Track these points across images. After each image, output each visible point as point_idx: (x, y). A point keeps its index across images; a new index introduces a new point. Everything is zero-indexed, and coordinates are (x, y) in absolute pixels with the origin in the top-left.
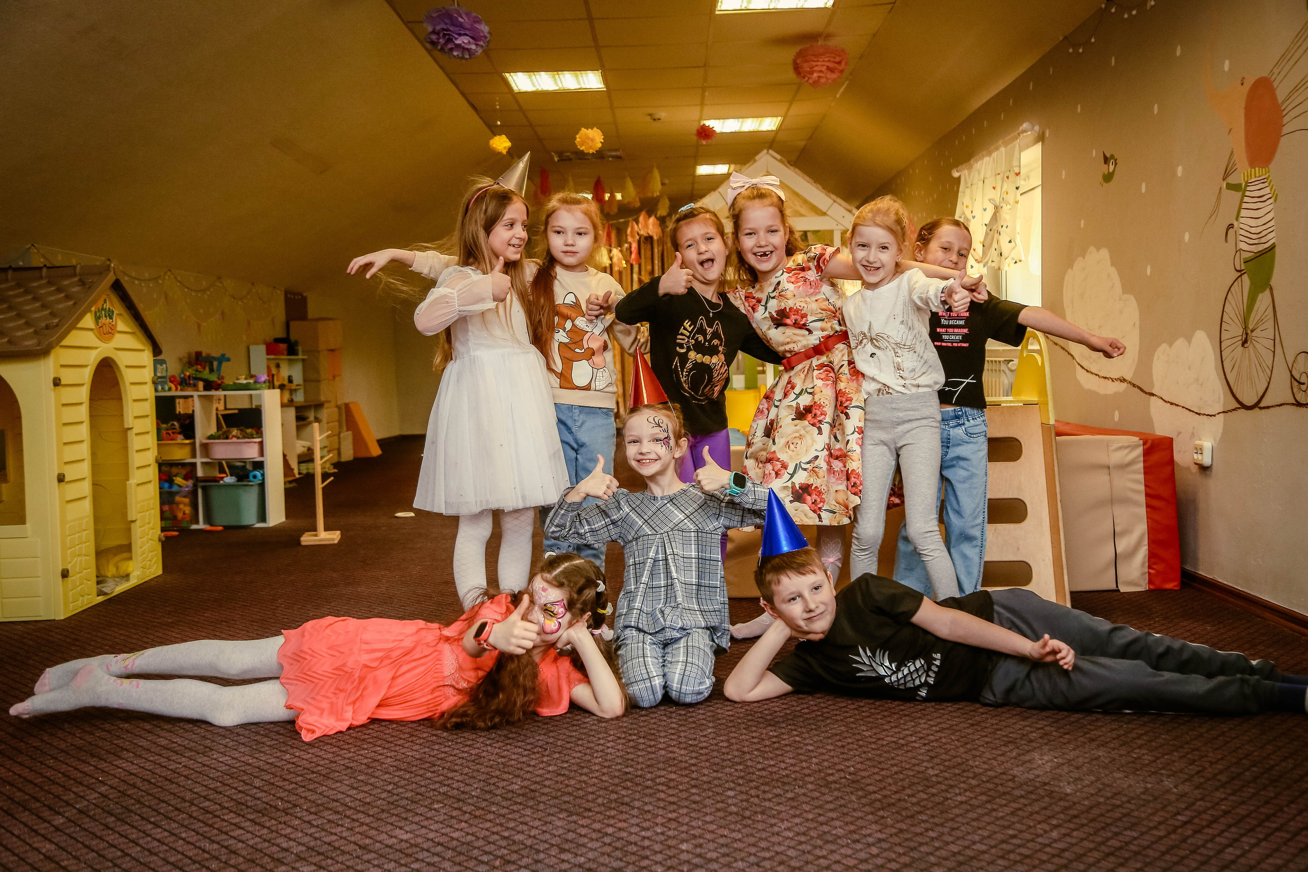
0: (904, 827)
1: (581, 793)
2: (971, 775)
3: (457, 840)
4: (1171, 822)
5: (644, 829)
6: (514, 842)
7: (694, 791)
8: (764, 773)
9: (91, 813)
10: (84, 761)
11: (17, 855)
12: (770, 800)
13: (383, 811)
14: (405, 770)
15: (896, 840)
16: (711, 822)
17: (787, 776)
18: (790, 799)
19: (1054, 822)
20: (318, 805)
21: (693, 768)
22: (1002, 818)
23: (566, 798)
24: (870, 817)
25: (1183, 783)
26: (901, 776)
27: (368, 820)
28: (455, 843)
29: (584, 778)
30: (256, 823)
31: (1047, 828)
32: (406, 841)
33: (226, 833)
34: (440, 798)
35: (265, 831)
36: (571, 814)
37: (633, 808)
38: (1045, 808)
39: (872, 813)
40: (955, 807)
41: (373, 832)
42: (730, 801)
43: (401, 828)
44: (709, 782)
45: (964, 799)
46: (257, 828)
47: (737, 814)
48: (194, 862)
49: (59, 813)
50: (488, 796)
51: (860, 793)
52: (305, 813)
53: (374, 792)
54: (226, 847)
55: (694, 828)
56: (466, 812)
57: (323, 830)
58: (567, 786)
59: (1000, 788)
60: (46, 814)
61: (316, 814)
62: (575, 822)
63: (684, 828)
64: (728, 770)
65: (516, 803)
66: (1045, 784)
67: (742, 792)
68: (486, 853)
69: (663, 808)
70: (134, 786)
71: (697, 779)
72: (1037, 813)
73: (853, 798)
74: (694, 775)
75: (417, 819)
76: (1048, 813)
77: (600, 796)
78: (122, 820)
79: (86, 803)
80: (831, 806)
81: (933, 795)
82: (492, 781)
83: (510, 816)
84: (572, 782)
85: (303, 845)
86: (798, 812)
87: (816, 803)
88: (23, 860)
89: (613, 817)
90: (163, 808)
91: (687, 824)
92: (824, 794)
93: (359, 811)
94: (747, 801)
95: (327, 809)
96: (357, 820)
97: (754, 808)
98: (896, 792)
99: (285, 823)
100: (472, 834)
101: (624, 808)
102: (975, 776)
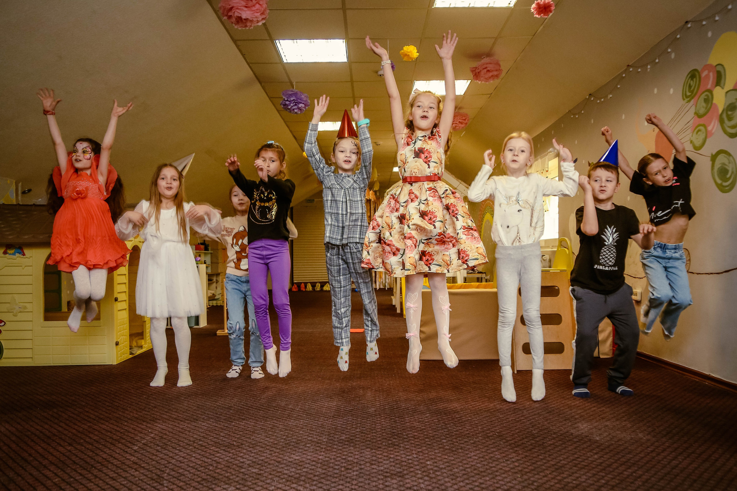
0: (528, 454)
1: (374, 441)
2: (552, 433)
3: (322, 459)
4: (646, 451)
5: (408, 456)
6: (348, 461)
7: (427, 440)
8: (457, 433)
9: (149, 445)
10: (140, 424)
11: (120, 461)
12: (463, 444)
13: (284, 447)
14: (289, 430)
15: (524, 459)
16: (439, 453)
17: (469, 434)
18: (472, 443)
19: (595, 452)
20: (253, 444)
21: (424, 431)
22: (571, 450)
23: (368, 443)
24: (511, 450)
25: (647, 435)
26: (521, 434)
27: (278, 451)
28: (321, 461)
29: (374, 434)
30: (226, 451)
31: (592, 454)
32: (298, 460)
33: (213, 455)
34: (309, 442)
35: (231, 455)
36: (372, 449)
37: (400, 447)
38: (589, 446)
39: (511, 449)
40: (549, 446)
41: (281, 456)
42: (445, 444)
43: (294, 454)
44: (433, 436)
45: (552, 443)
46: (227, 453)
47: (449, 449)
48: (202, 467)
49: (135, 445)
50: (331, 442)
51: (504, 441)
52: (247, 448)
53: (278, 439)
54: (215, 461)
55: (431, 455)
56: (322, 448)
57: (258, 454)
58: (367, 438)
59: (567, 438)
60: (129, 445)
61: (253, 448)
62: (375, 453)
63: (426, 455)
64: (441, 431)
65: (345, 445)
66: (587, 436)
67: (449, 441)
68: (336, 465)
69: (415, 447)
70: (166, 434)
71: (427, 435)
72: (586, 448)
73: (502, 443)
74: (425, 433)
75: (300, 450)
76: (591, 448)
77: (383, 442)
78: (164, 448)
79: (145, 441)
80: (492, 446)
81: (538, 441)
82: (331, 435)
83: (344, 450)
84: (369, 436)
85: (250, 460)
86: (477, 449)
87: (485, 445)
88: (124, 463)
89: (392, 451)
90: (182, 444)
91: (427, 454)
92: (487, 441)
93: (272, 447)
94: (453, 444)
95: (257, 446)
96: (272, 451)
97: (457, 447)
98: (520, 440)
99: (239, 451)
100: (328, 457)
101: (396, 447)
102: (555, 433)
